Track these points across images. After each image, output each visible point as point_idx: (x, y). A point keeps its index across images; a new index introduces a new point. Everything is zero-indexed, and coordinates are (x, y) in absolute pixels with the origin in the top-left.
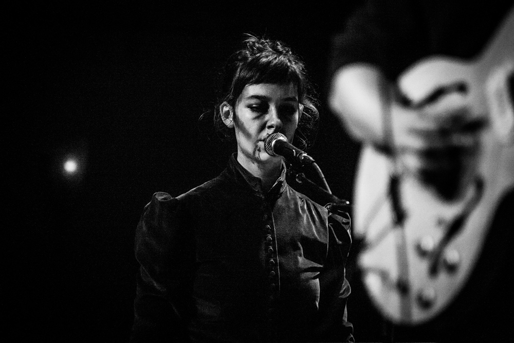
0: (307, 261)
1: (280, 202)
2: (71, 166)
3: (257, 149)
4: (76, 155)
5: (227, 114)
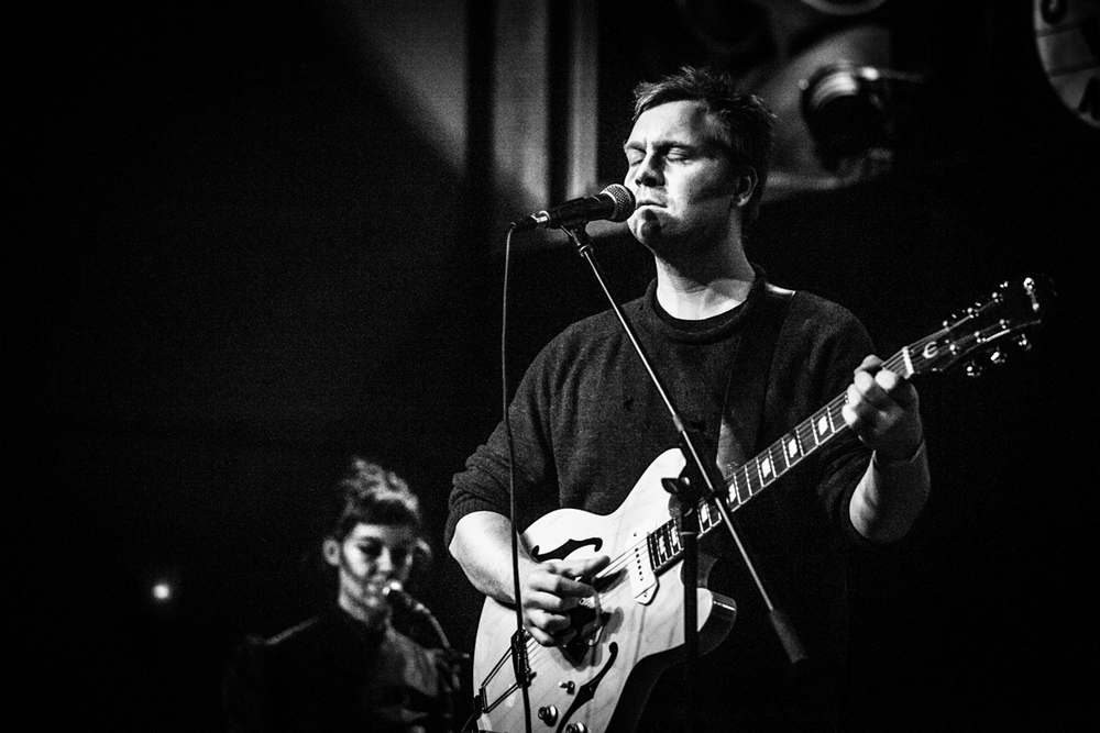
0: (410, 713)
1: (384, 647)
2: (162, 592)
3: (366, 594)
4: (169, 581)
5: (332, 551)
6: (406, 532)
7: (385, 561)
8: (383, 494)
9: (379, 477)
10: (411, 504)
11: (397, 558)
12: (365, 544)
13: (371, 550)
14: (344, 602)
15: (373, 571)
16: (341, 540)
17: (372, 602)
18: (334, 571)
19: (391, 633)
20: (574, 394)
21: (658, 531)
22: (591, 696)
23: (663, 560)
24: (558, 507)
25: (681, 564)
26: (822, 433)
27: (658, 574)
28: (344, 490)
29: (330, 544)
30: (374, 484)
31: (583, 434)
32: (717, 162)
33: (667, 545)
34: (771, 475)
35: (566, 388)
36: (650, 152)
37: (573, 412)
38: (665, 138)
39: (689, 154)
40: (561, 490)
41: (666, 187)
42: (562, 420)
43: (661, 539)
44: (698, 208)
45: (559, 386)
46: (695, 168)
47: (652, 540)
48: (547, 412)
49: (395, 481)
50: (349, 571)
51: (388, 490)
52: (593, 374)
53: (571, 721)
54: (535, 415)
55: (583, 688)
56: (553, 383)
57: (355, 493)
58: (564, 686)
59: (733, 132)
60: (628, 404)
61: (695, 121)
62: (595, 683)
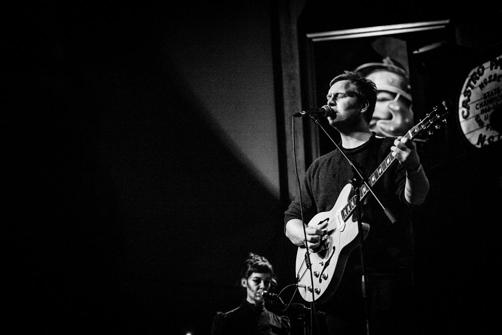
3: (256, 296)
5: (244, 283)
6: (268, 275)
7: (262, 285)
8: (261, 263)
9: (259, 258)
10: (270, 266)
11: (266, 283)
12: (255, 279)
13: (258, 281)
14: (249, 300)
15: (258, 289)
16: (247, 279)
17: (258, 299)
18: (246, 289)
19: (264, 309)
20: (318, 178)
21: (344, 209)
22: (328, 264)
23: (346, 216)
24: (317, 213)
25: (351, 216)
26: (388, 163)
27: (345, 221)
28: (247, 263)
29: (243, 280)
30: (258, 260)
31: (322, 188)
32: (353, 98)
33: (347, 212)
34: (375, 180)
35: (315, 176)
36: (333, 96)
37: (318, 183)
38: (336, 92)
39: (344, 96)
40: (318, 208)
41: (337, 106)
42: (315, 186)
43: (345, 211)
44: (347, 112)
45: (313, 176)
46: (347, 99)
47: (342, 212)
48: (310, 185)
49: (264, 259)
50: (250, 288)
51: (262, 262)
52: (323, 170)
53: (323, 273)
54: (307, 188)
55: (326, 263)
56: (312, 175)
57: (252, 263)
58: (320, 263)
59: (359, 89)
60: (334, 176)
61: (347, 86)
62: (329, 261)
